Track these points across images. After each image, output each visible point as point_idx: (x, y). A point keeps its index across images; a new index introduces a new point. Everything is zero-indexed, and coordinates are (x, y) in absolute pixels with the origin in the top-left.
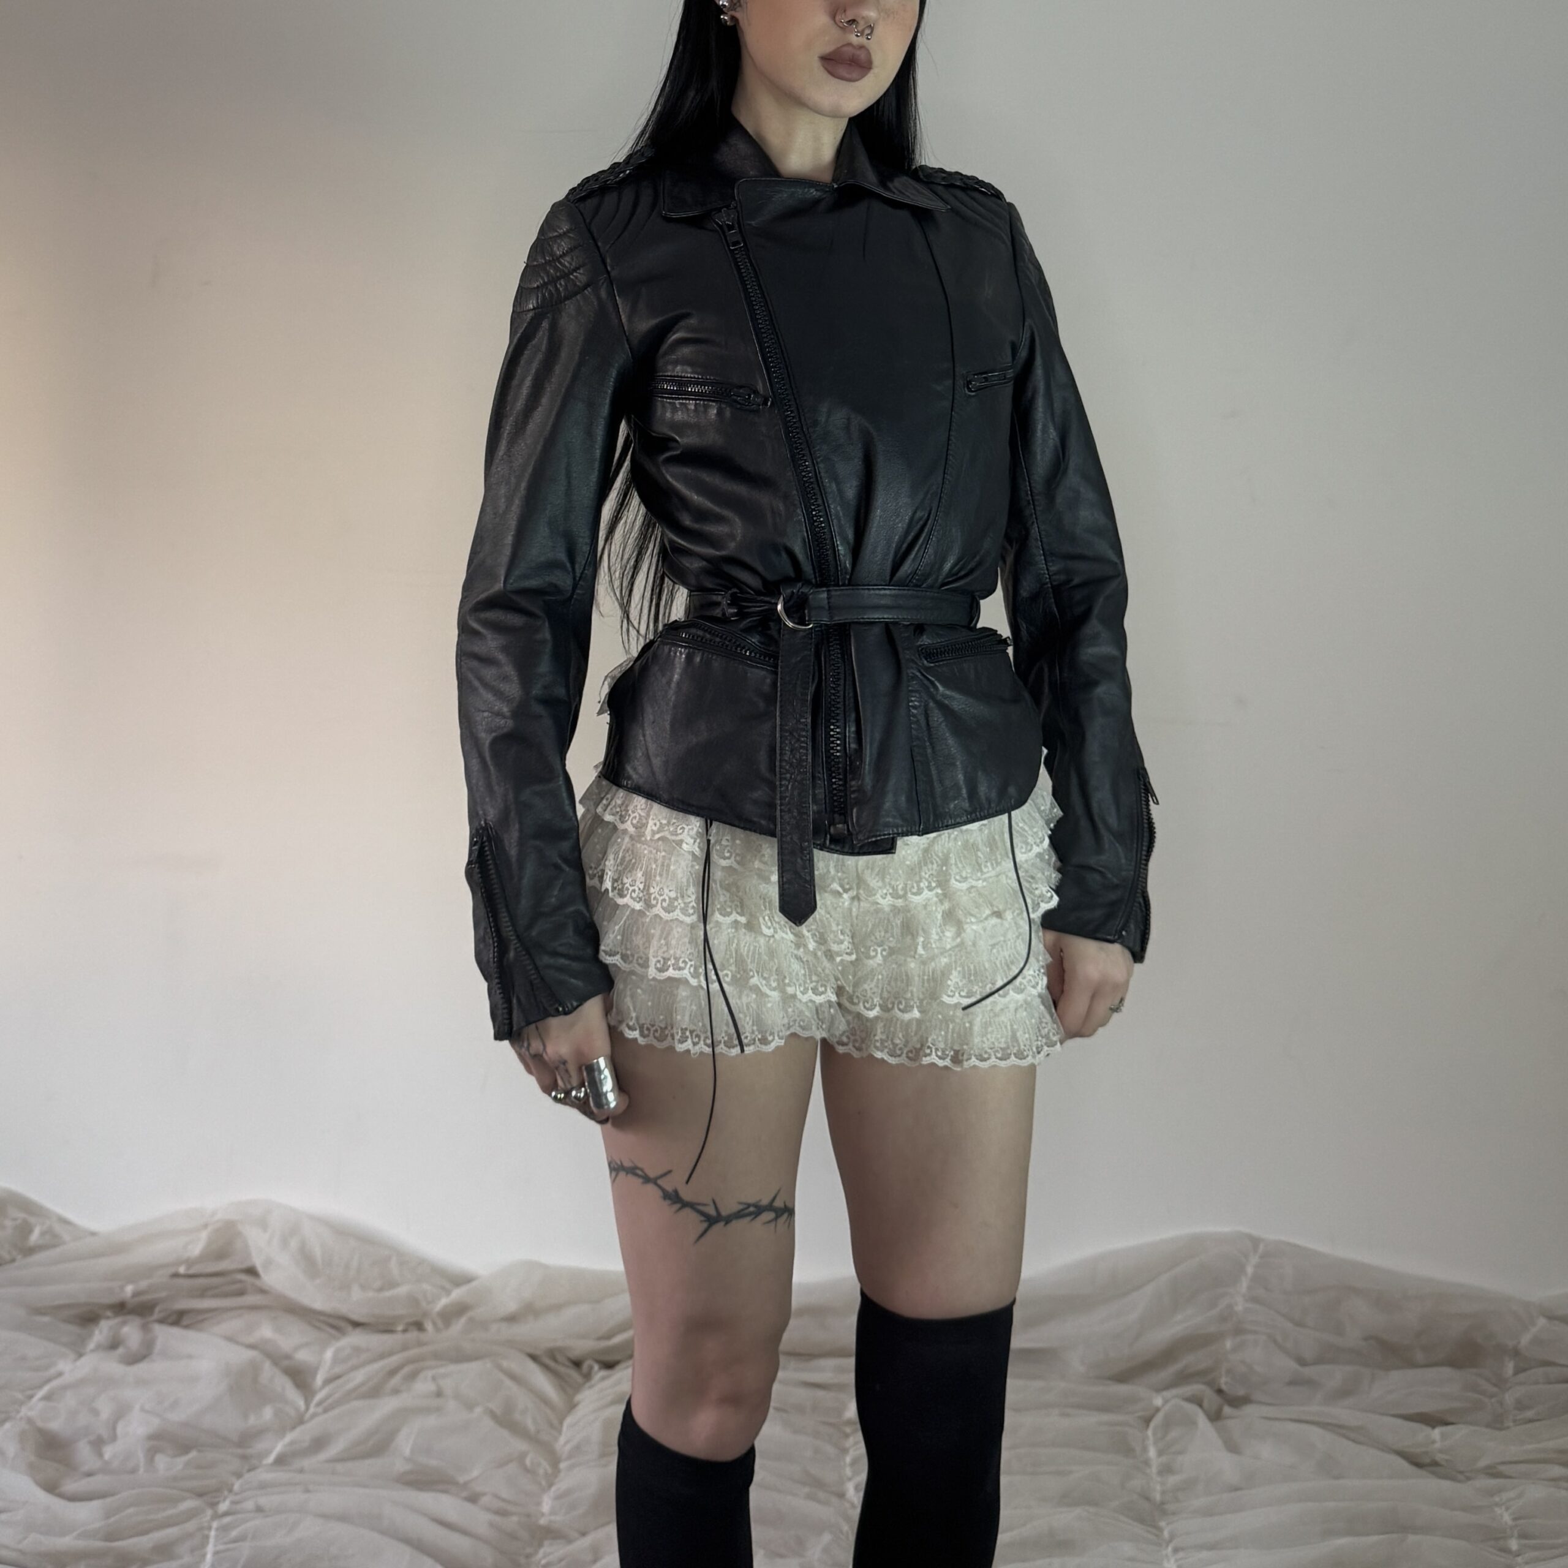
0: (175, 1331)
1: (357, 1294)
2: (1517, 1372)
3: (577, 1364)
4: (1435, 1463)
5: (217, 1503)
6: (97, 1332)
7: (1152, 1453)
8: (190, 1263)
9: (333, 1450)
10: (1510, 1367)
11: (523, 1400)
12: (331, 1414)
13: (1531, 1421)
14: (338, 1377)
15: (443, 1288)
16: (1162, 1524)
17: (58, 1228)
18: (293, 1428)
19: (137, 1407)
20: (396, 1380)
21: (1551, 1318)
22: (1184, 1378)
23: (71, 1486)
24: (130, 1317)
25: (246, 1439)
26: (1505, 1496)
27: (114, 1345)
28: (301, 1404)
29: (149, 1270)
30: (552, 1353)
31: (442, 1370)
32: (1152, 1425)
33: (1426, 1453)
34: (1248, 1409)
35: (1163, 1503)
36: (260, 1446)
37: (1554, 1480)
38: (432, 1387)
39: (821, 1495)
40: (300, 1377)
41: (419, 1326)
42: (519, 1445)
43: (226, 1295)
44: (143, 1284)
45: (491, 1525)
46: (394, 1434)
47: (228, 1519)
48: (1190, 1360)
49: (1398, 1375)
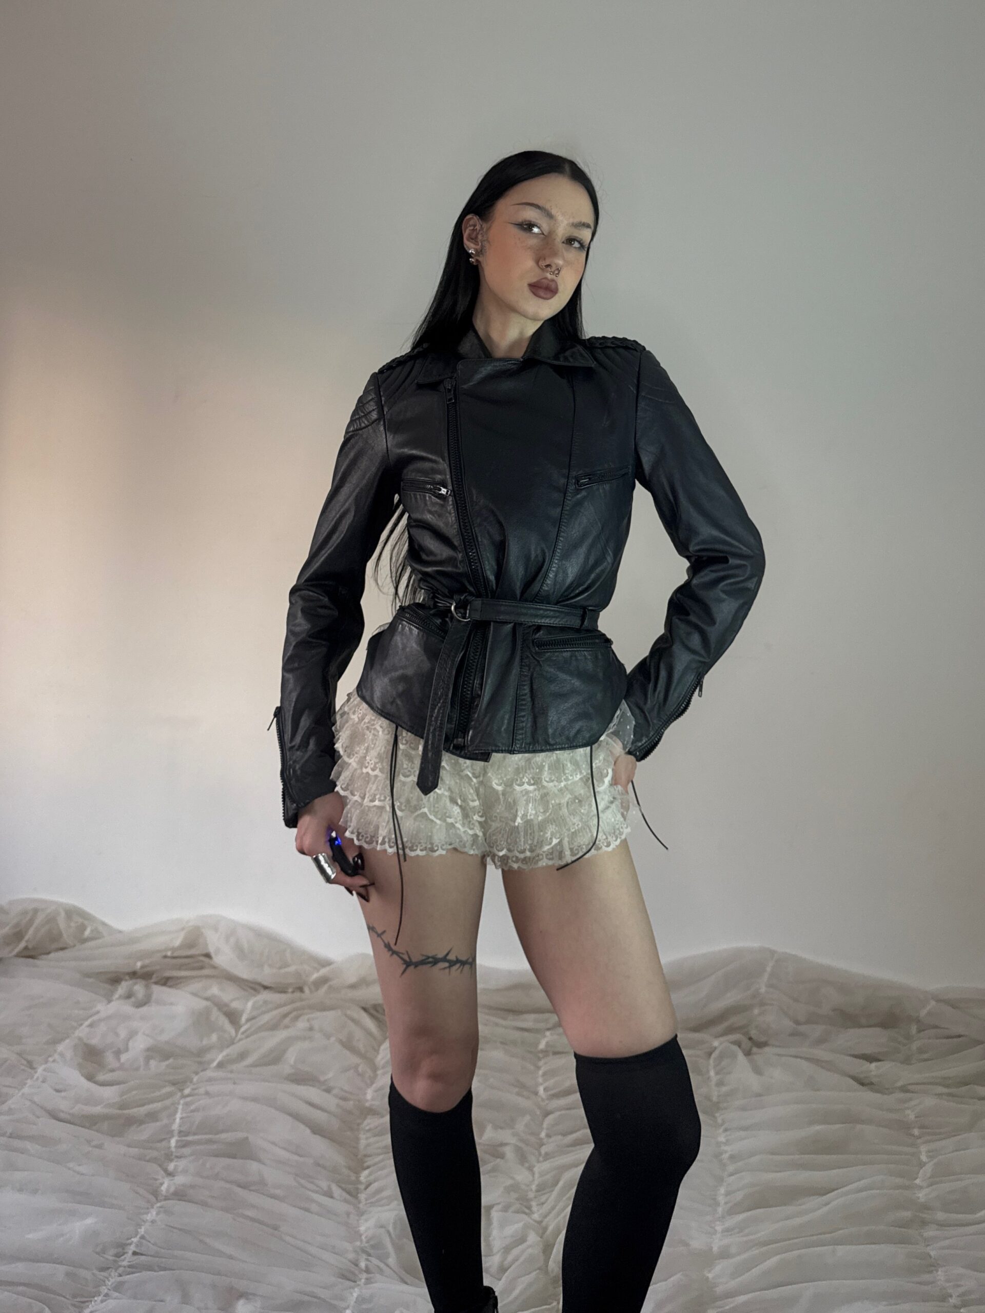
0: (164, 989)
1: (267, 970)
2: (919, 1031)
4: (872, 1084)
5: (184, 1089)
6: (120, 988)
7: (712, 1073)
8: (173, 949)
9: (249, 1061)
10: (914, 1029)
11: (358, 1034)
12: (248, 1039)
13: (926, 1060)
14: (253, 1018)
15: (315, 968)
16: (717, 1115)
17: (101, 928)
18: (228, 1047)
19: (141, 1032)
20: (287, 1021)
21: (939, 1001)
22: (730, 1030)
23: (101, 1077)
24: (139, 980)
25: (201, 1052)
26: (913, 1103)
27: (129, 996)
28: (233, 1032)
29: (150, 953)
31: (313, 1015)
32: (714, 1056)
33: (867, 1077)
34: (767, 1049)
35: (718, 1103)
36: (208, 1057)
37: (940, 1095)
38: (307, 1025)
39: (525, 1093)
41: (301, 989)
42: (355, 1060)
43: (194, 969)
44: (147, 961)
45: (338, 1106)
46: (284, 1051)
47: (189, 1099)
48: (734, 1020)
49: (852, 1031)
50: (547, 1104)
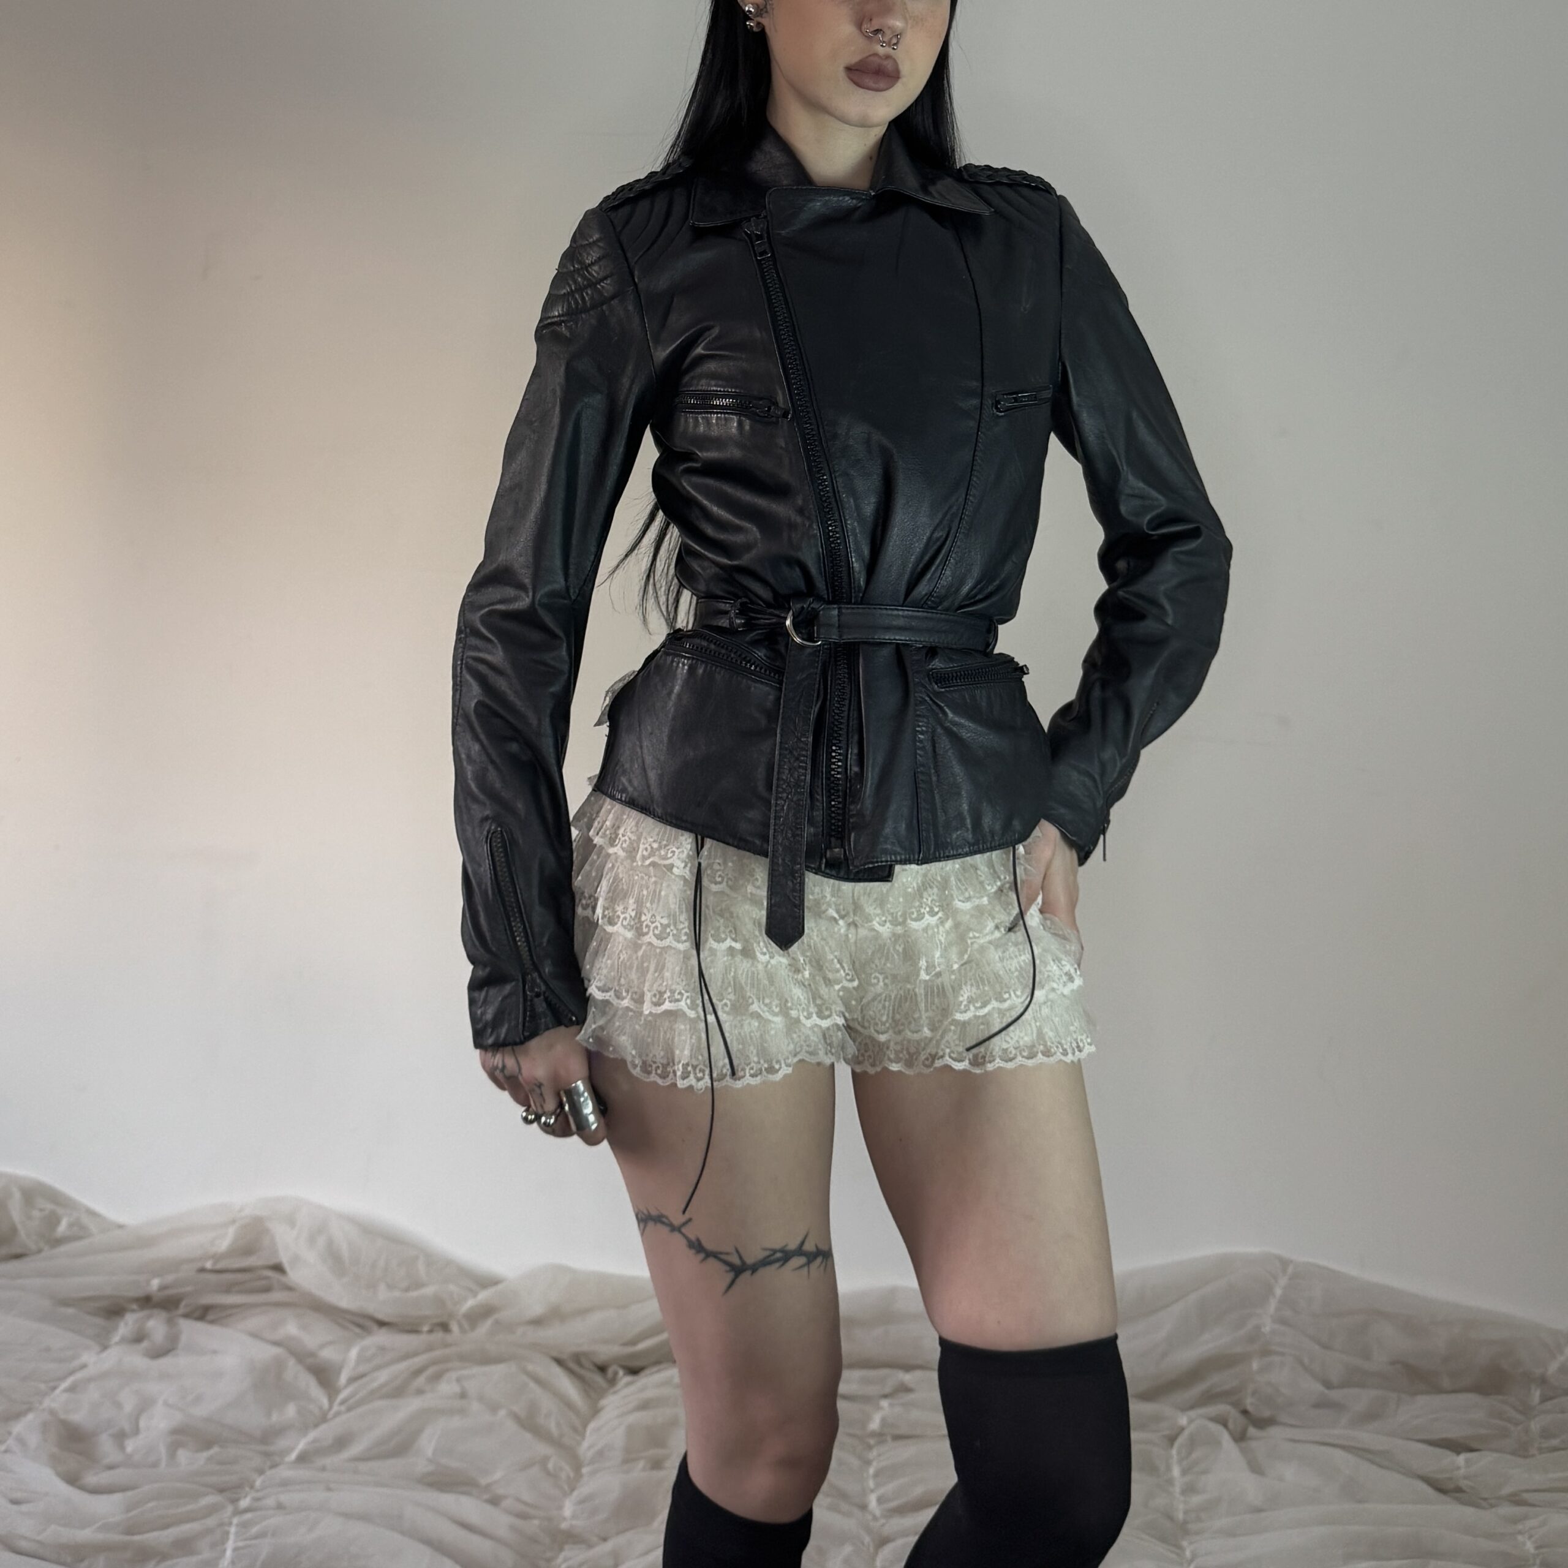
0: (200, 1326)
1: (383, 1293)
2: (1544, 1399)
3: (602, 1369)
4: (1459, 1490)
5: (237, 1500)
6: (122, 1325)
7: (1176, 1472)
8: (217, 1258)
9: (356, 1449)
10: (1536, 1395)
11: (547, 1403)
12: (352, 1413)
13: (1555, 1449)
14: (362, 1376)
15: (471, 1290)
16: (1185, 1543)
17: (86, 1220)
18: (316, 1426)
19: (160, 1402)
20: (421, 1380)
22: (1209, 1398)
23: (91, 1479)
24: (156, 1311)
25: (268, 1436)
26: (1528, 1524)
27: (139, 1338)
28: (325, 1402)
29: (174, 1265)
30: (577, 1358)
31: (465, 1372)
32: (1177, 1444)
33: (1451, 1479)
34: (1274, 1431)
35: (1185, 1522)
36: (282, 1443)
38: (456, 1388)
39: (845, 1507)
40: (324, 1375)
41: (445, 1327)
42: (542, 1449)
43: (253, 1291)
44: (170, 1278)
45: (512, 1528)
46: (416, 1434)
47: (249, 1516)
48: (1217, 1380)
49: (1423, 1400)
50: (883, 1525)
